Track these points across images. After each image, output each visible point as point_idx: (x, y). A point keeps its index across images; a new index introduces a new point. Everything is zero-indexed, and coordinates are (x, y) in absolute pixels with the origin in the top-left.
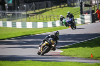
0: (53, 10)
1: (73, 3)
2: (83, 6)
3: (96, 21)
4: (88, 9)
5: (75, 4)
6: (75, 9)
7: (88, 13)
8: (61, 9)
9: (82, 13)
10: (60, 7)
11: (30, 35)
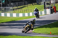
1: (40, 2)
2: (46, 4)
3: (53, 13)
4: (48, 6)
5: (41, 3)
6: (41, 6)
7: (49, 8)
8: (33, 6)
9: (45, 8)
10: (32, 5)
11: (15, 21)
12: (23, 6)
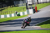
2: (28, 5)
10: (11, 7)
12: (1, 9)
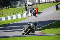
0: (3, 10)
2: (27, 6)
9: (26, 10)
10: (7, 8)
